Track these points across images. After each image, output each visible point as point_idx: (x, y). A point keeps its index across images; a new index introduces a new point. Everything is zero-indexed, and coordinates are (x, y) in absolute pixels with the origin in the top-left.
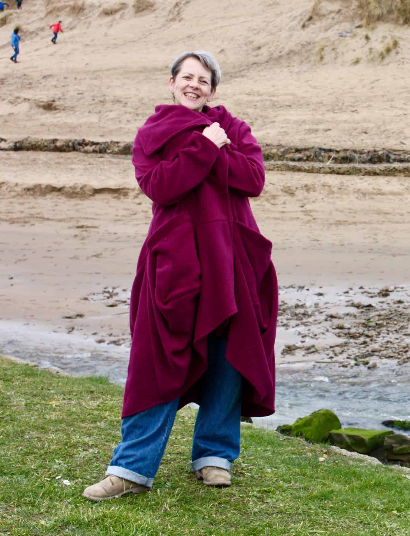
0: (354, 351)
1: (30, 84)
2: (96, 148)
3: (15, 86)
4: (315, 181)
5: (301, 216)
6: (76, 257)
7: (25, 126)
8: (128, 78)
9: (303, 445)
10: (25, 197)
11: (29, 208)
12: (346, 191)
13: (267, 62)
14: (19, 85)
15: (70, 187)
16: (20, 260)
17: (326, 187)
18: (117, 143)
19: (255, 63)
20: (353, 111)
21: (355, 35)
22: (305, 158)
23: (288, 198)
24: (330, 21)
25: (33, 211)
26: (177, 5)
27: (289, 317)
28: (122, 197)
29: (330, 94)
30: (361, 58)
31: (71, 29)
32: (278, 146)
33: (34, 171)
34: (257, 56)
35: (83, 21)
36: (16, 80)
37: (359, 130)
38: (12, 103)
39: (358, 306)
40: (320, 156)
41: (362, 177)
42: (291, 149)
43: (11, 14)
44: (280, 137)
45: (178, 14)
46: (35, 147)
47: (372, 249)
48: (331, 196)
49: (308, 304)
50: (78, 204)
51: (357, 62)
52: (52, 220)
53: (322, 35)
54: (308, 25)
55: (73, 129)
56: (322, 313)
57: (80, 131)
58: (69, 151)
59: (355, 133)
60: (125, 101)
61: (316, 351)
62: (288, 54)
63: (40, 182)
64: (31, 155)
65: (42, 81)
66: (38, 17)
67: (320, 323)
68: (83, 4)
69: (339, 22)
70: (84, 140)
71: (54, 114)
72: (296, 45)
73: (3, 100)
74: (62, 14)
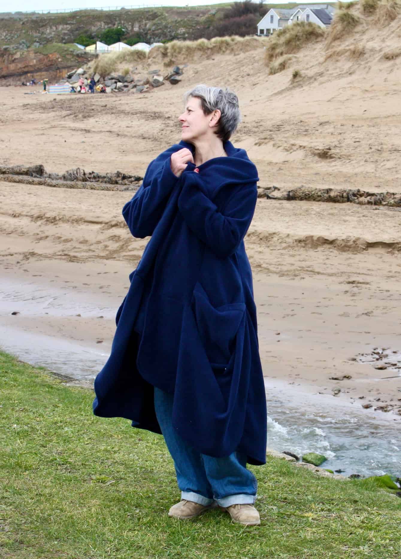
1: (306, 131)
2: (371, 199)
3: (291, 133)
6: (346, 315)
7: (299, 175)
10: (296, 248)
11: (300, 261)
14: (295, 132)
15: (343, 240)
16: (288, 315)
18: (394, 194)
25: (304, 264)
28: (396, 252)
31: (350, 74)
33: (306, 222)
35: (362, 66)
36: (292, 126)
38: (287, 150)
43: (290, 59)
46: (308, 197)
50: (350, 258)
52: (323, 274)
55: (347, 178)
57: (355, 181)
58: (343, 202)
63: (311, 234)
64: (304, 204)
65: (318, 128)
66: (317, 62)
68: (364, 48)
70: (359, 191)
71: (329, 162)
73: (279, 147)
74: (342, 58)
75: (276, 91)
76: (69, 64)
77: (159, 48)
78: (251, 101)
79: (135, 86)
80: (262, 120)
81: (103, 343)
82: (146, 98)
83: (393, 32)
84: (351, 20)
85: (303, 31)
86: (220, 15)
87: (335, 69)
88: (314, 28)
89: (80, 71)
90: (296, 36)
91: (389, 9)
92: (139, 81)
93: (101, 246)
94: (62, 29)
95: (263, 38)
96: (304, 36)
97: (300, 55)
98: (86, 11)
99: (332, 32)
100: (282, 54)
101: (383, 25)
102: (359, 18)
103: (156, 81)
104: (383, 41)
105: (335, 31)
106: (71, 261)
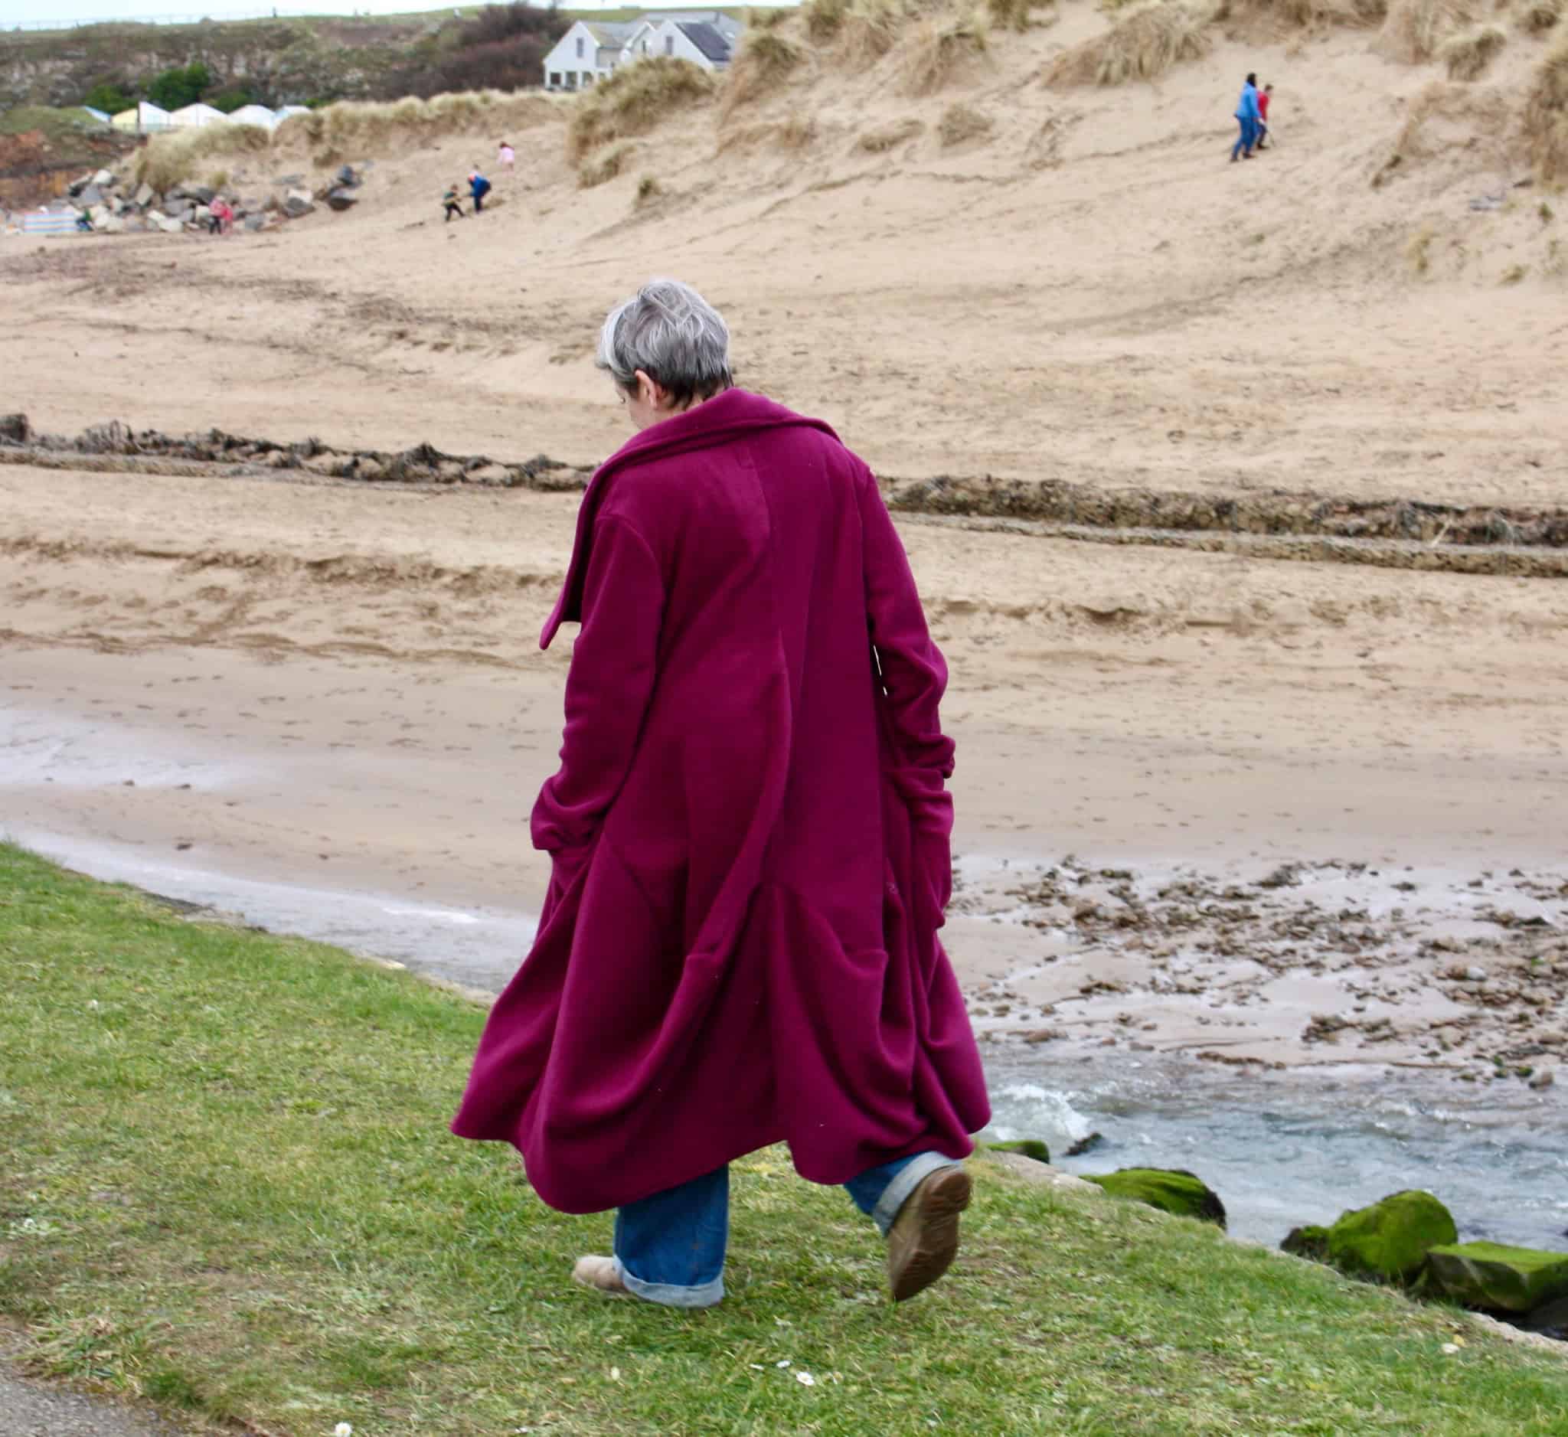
0: (1494, 1039)
4: (1398, 588)
5: (1361, 679)
8: (922, 315)
9: (1400, 1308)
12: (1480, 618)
13: (1280, 275)
17: (1428, 606)
18: (892, 480)
19: (1249, 279)
20: (1501, 407)
21: (1513, 206)
22: (1374, 529)
23: (1327, 632)
24: (1447, 168)
26: (1049, 125)
27: (1325, 943)
29: (1443, 361)
30: (1528, 267)
31: (780, 186)
32: (1305, 495)
34: (1253, 259)
35: (809, 167)
37: (1519, 457)
39: (1506, 922)
40: (1415, 522)
41: (1523, 580)
42: (1338, 504)
43: (631, 149)
44: (1308, 471)
45: (1052, 149)
47: (1545, 773)
48: (1439, 629)
49: (1374, 912)
51: (1516, 277)
53: (1427, 205)
54: (1390, 180)
56: (1409, 935)
59: (1506, 465)
60: (911, 372)
61: (1394, 1035)
62: (1335, 255)
66: (697, 158)
67: (1405, 962)
68: (812, 125)
69: (1471, 172)
72: (1357, 231)
74: (760, 148)
75: (597, 229)
76: (71, 158)
77: (301, 118)
78: (538, 253)
79: (242, 215)
80: (565, 302)
81: (193, 851)
82: (274, 245)
83: (882, 84)
84: (779, 55)
85: (661, 81)
86: (452, 36)
87: (741, 175)
88: (689, 73)
89: (102, 176)
90: (646, 92)
91: (873, 24)
92: (251, 202)
93: (177, 613)
94: (52, 72)
95: (558, 97)
96: (666, 92)
97: (657, 137)
98: (111, 26)
99: (734, 83)
100: (610, 136)
101: (858, 65)
102: (798, 49)
103: (296, 203)
104: (859, 105)
105: (741, 81)
106: (104, 650)
